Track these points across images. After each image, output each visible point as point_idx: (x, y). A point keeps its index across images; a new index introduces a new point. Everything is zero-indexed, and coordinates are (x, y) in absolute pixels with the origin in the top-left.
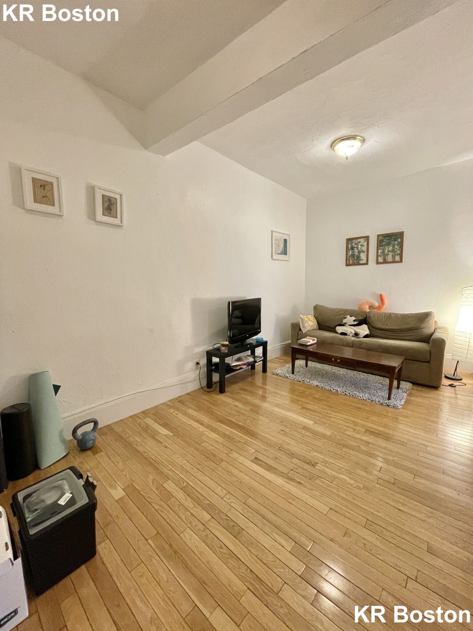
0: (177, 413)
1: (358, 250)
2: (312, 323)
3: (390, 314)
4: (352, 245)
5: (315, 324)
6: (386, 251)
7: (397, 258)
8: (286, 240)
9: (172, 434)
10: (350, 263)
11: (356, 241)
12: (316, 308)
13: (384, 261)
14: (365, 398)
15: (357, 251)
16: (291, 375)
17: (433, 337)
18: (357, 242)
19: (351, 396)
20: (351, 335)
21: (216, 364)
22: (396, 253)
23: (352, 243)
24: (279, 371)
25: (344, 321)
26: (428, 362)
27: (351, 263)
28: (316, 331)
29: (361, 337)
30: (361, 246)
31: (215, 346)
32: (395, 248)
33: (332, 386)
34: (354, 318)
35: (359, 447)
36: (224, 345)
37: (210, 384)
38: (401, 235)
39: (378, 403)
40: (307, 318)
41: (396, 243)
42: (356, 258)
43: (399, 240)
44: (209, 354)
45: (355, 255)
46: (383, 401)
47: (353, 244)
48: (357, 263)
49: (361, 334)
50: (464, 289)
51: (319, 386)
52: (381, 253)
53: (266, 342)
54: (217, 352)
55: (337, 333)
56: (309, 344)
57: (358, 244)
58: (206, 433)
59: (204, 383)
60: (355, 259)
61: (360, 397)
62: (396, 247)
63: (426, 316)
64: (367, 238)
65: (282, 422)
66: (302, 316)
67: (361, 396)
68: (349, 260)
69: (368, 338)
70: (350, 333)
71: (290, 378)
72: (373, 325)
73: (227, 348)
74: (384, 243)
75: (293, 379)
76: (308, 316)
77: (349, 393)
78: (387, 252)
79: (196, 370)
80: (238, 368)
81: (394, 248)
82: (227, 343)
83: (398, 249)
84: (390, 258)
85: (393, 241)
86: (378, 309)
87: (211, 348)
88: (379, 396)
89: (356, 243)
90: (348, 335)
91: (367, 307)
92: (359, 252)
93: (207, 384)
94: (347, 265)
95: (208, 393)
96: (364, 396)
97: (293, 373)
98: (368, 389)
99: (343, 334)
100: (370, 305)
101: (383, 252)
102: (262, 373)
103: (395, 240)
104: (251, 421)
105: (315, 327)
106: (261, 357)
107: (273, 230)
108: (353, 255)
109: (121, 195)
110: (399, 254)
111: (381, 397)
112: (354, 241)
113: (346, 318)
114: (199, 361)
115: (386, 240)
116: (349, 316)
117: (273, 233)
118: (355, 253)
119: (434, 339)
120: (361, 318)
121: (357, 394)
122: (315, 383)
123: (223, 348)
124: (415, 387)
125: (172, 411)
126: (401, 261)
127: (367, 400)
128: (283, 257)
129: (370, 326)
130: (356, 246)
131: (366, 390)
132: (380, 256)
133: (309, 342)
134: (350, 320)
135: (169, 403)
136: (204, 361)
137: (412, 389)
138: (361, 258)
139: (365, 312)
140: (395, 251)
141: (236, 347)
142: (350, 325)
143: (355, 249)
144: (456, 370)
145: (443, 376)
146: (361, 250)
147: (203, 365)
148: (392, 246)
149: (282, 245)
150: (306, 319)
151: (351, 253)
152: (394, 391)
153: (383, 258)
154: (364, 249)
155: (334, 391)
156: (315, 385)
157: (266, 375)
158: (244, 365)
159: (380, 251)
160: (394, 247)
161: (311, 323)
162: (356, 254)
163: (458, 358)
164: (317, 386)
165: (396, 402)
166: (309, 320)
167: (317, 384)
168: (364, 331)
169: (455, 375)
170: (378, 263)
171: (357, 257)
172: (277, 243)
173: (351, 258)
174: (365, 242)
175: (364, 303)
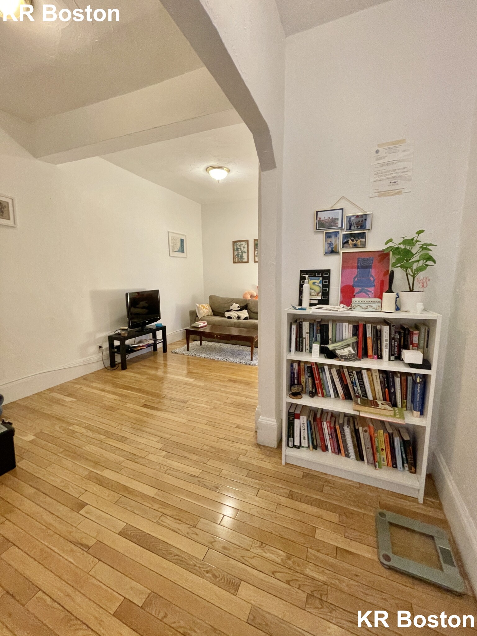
0: (81, 386)
2: (207, 310)
4: (237, 246)
5: (210, 311)
8: (183, 239)
9: (76, 400)
10: (236, 260)
12: (211, 298)
15: (241, 252)
16: (187, 352)
18: (240, 244)
20: (235, 318)
21: (118, 347)
23: (237, 245)
24: (177, 350)
25: (231, 307)
27: (237, 261)
28: (210, 317)
29: (242, 319)
30: (244, 247)
31: (117, 332)
33: (215, 356)
34: (238, 305)
35: (220, 389)
36: (123, 330)
37: (113, 364)
39: (244, 363)
40: (202, 306)
42: (240, 257)
44: (111, 339)
47: (238, 246)
48: (241, 261)
49: (242, 317)
52: (257, 254)
53: (165, 327)
54: (118, 336)
55: (225, 317)
56: (199, 326)
57: (241, 246)
58: (106, 396)
59: (108, 363)
64: (247, 241)
65: (170, 382)
66: (198, 305)
67: (234, 360)
68: (235, 259)
69: (247, 319)
70: (234, 316)
71: (185, 354)
72: (251, 310)
73: (127, 332)
75: (187, 355)
76: (204, 305)
77: (227, 360)
79: (99, 353)
80: (138, 349)
82: (126, 328)
86: (256, 298)
87: (113, 333)
90: (233, 318)
91: (249, 296)
92: (242, 253)
93: (110, 364)
94: (234, 262)
95: (111, 371)
97: (188, 350)
99: (229, 317)
100: (251, 295)
102: (162, 353)
104: (146, 385)
105: (210, 314)
106: (160, 340)
107: (169, 230)
108: (238, 255)
109: (12, 199)
111: (248, 360)
112: (238, 243)
113: (232, 305)
114: (103, 344)
116: (234, 304)
117: (170, 234)
121: (232, 360)
122: (203, 355)
123: (123, 332)
125: (76, 386)
127: (238, 363)
128: (180, 254)
130: (239, 248)
132: (257, 256)
133: (200, 324)
134: (235, 306)
135: (74, 381)
136: (106, 345)
138: (244, 257)
139: (246, 300)
141: (136, 331)
142: (235, 311)
143: (239, 250)
146: (243, 251)
147: (106, 349)
149: (179, 244)
150: (201, 307)
154: (246, 250)
155: (216, 359)
156: (203, 357)
157: (167, 355)
158: (144, 346)
159: (256, 252)
161: (205, 310)
162: (240, 254)
164: (205, 357)
165: (256, 362)
166: (204, 307)
168: (245, 315)
170: (255, 261)
172: (174, 242)
173: (236, 257)
174: (246, 244)
175: (247, 293)
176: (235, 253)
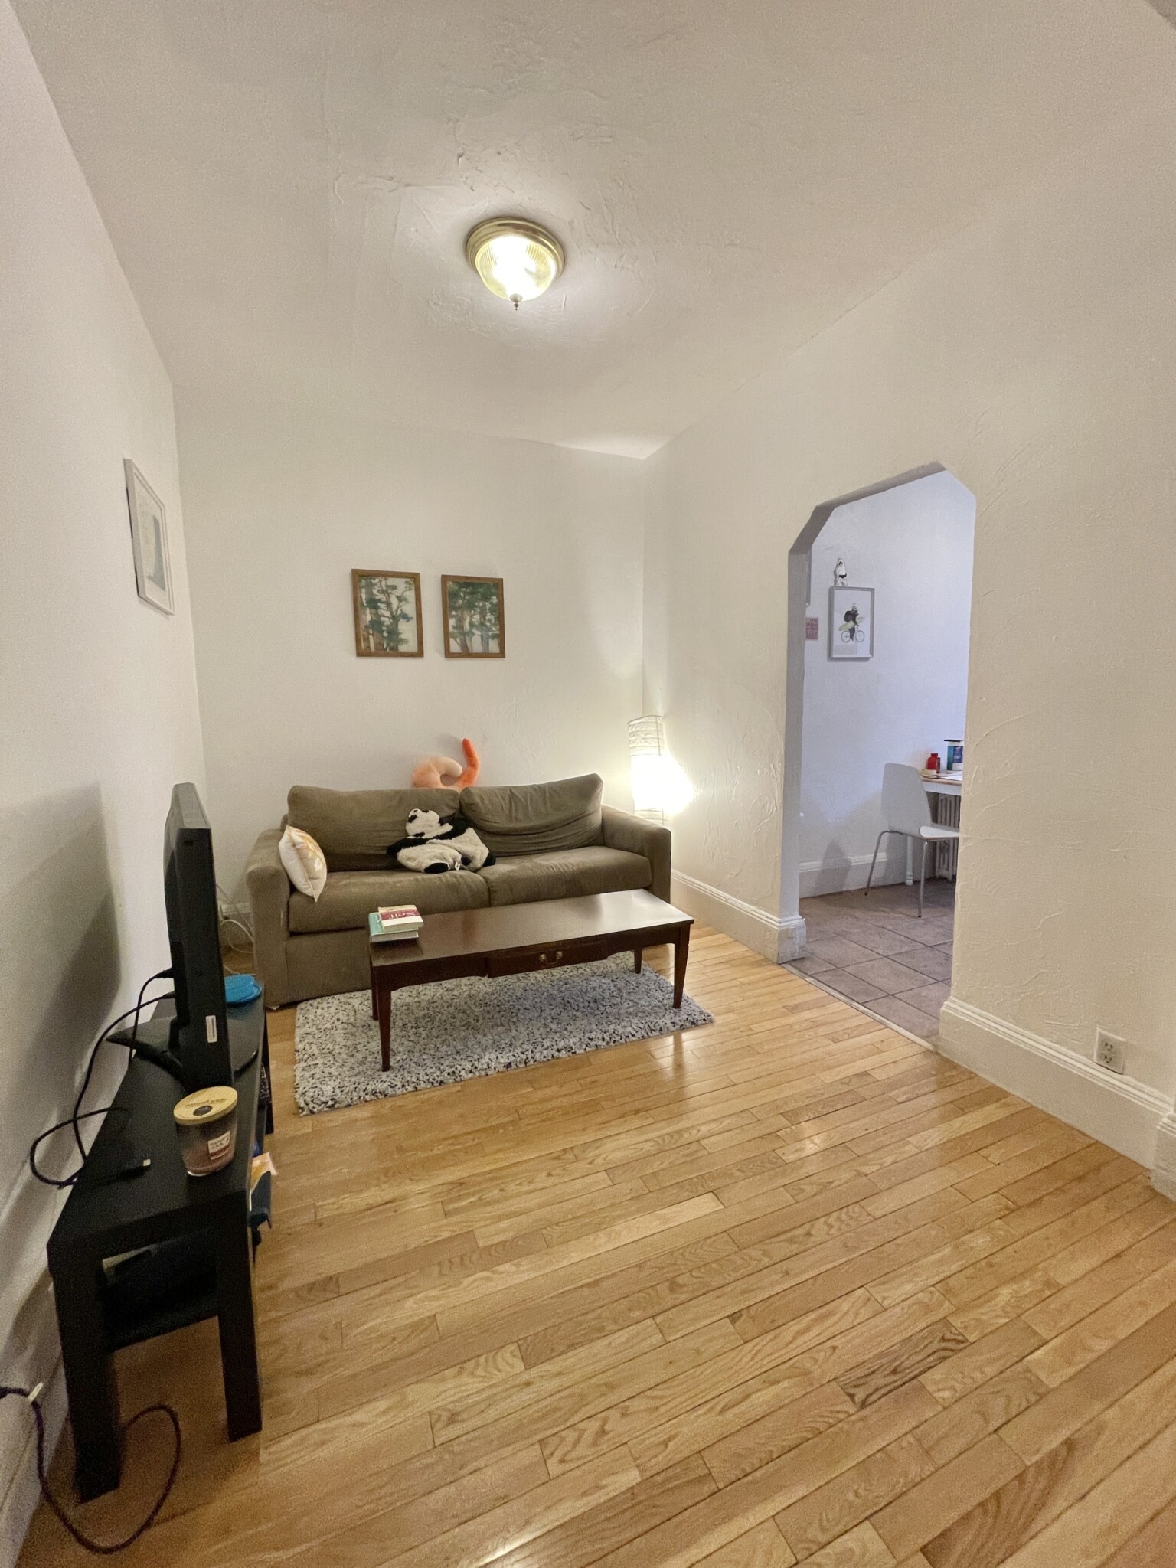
1: (391, 613)
3: (510, 789)
4: (370, 593)
6: (467, 625)
7: (494, 646)
8: (158, 522)
10: (369, 647)
11: (383, 583)
13: (462, 649)
15: (388, 614)
16: (386, 1078)
18: (387, 586)
19: (612, 1044)
20: (457, 865)
22: (490, 633)
23: (371, 586)
27: (373, 648)
29: (480, 866)
30: (400, 599)
32: (487, 618)
34: (435, 815)
38: (496, 587)
39: (672, 1028)
41: (488, 605)
42: (385, 634)
45: (381, 624)
46: (678, 1018)
47: (375, 591)
48: (392, 649)
49: (478, 857)
51: (514, 1066)
52: (454, 628)
57: (389, 594)
60: (383, 638)
61: (633, 1035)
62: (489, 616)
64: (414, 579)
68: (367, 640)
70: (451, 861)
74: (460, 602)
77: (604, 1039)
78: (468, 627)
81: (485, 619)
83: (493, 622)
85: (479, 599)
88: (654, 1009)
89: (384, 587)
90: (449, 867)
91: (437, 777)
92: (395, 618)
94: (361, 653)
96: (636, 1027)
97: (386, 1065)
98: (606, 1003)
99: (434, 869)
100: (443, 772)
101: (459, 626)
103: (486, 598)
107: (126, 456)
108: (376, 624)
110: (497, 635)
111: (660, 1010)
112: (377, 580)
113: (414, 817)
115: (465, 593)
116: (420, 811)
118: (382, 619)
121: (620, 1031)
122: (494, 1060)
126: (502, 654)
130: (383, 598)
131: (611, 1010)
132: (453, 636)
134: (427, 822)
138: (402, 636)
140: (486, 626)
142: (439, 838)
143: (382, 606)
146: (399, 612)
148: (480, 613)
151: (369, 618)
153: (461, 640)
154: (409, 609)
155: (564, 1054)
159: (452, 622)
160: (483, 617)
162: (387, 621)
164: (508, 1066)
165: (693, 1005)
168: (478, 849)
170: (449, 654)
171: (388, 632)
173: (371, 632)
174: (410, 589)
176: (363, 617)
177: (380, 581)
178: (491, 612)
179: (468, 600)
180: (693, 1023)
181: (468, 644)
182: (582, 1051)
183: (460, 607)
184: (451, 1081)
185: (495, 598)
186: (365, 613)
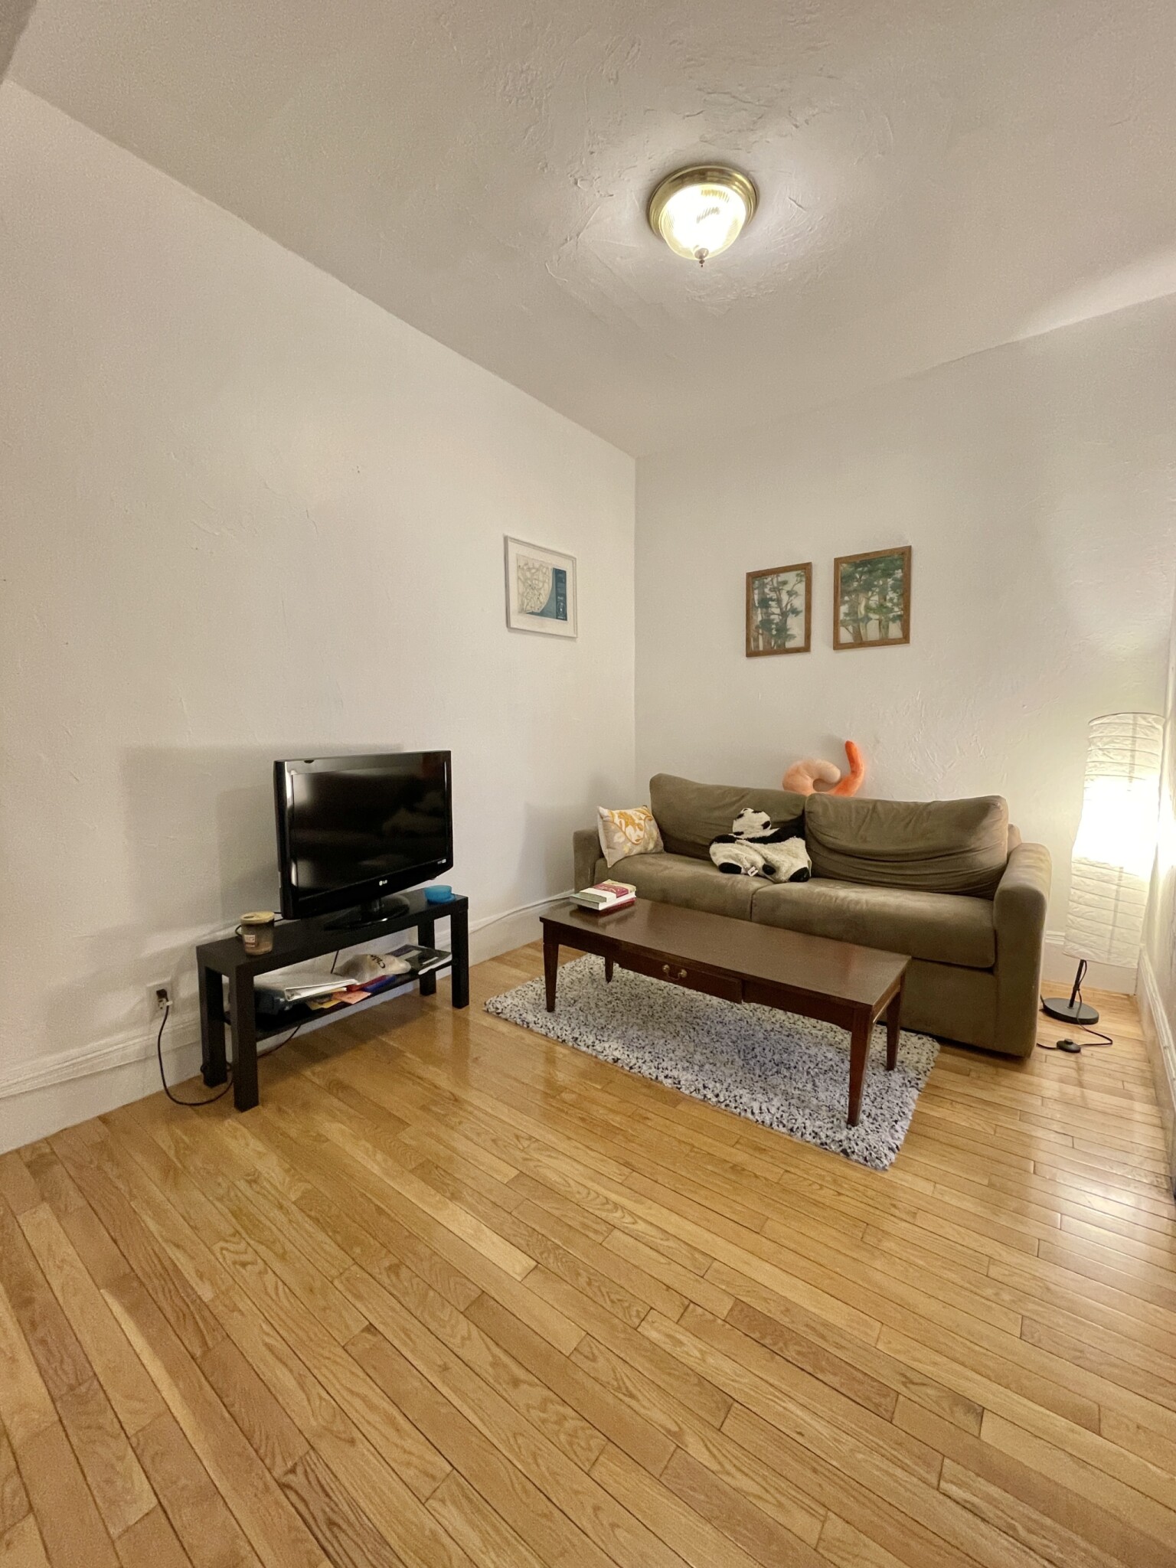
1: (781, 609)
2: (641, 834)
3: (876, 801)
4: (762, 593)
5: (651, 836)
6: (862, 610)
7: (895, 630)
8: (564, 572)
10: (758, 647)
11: (775, 581)
12: (658, 785)
13: (855, 638)
14: (767, 1118)
15: (777, 611)
16: (543, 1017)
17: (1006, 883)
18: (778, 583)
19: (723, 1106)
20: (752, 871)
22: (891, 615)
23: (764, 585)
24: (507, 1001)
25: (737, 826)
26: (990, 970)
27: (761, 648)
28: (649, 859)
29: (784, 878)
30: (790, 593)
32: (888, 598)
33: (664, 1065)
34: (764, 817)
36: (258, 926)
37: (213, 1070)
38: (902, 558)
39: (809, 1138)
40: (621, 815)
41: (890, 581)
42: (774, 632)
43: (899, 574)
44: (212, 961)
45: (770, 622)
46: (830, 1133)
47: (767, 590)
48: (779, 646)
49: (783, 869)
50: (1096, 722)
51: (620, 1064)
52: (846, 615)
53: (467, 901)
54: (235, 953)
56: (602, 907)
57: (779, 590)
60: (772, 636)
61: (753, 1113)
62: (891, 595)
63: (982, 810)
64: (805, 570)
66: (605, 812)
67: (756, 1106)
68: (756, 640)
69: (805, 880)
70: (748, 865)
71: (536, 1028)
72: (820, 837)
73: (270, 934)
74: (855, 584)
75: (543, 1031)
76: (630, 812)
77: (717, 1096)
78: (863, 612)
79: (151, 1019)
80: (327, 1006)
81: (885, 600)
82: (274, 915)
83: (895, 601)
84: (872, 631)
85: (881, 577)
86: (840, 789)
88: (819, 1107)
89: (775, 585)
90: (743, 871)
91: (809, 782)
92: (784, 615)
93: (204, 1070)
94: (751, 654)
95: (190, 1111)
96: (764, 1107)
97: (551, 1008)
98: (785, 1072)
99: (730, 869)
100: (816, 777)
101: (853, 612)
102: (449, 1008)
103: (888, 574)
105: (651, 846)
106: (447, 955)
107: (509, 534)
110: (900, 617)
111: (824, 1113)
112: (770, 579)
113: (741, 816)
114: (174, 983)
115: (861, 573)
116: (750, 810)
117: (514, 549)
118: (772, 617)
119: (1005, 892)
120: (787, 817)
121: (744, 1100)
122: (612, 1049)
123: (255, 936)
124: (949, 1059)
126: (905, 639)
127: (775, 1125)
128: (552, 625)
129: (812, 841)
130: (773, 595)
131: (776, 1080)
132: (844, 624)
133: (604, 900)
134: (753, 822)
137: (938, 1065)
138: (788, 633)
139: (800, 798)
140: (886, 607)
142: (752, 840)
143: (773, 604)
144: (1077, 987)
145: (1040, 1005)
146: (789, 607)
147: (187, 999)
148: (879, 593)
149: (547, 586)
150: (617, 820)
151: (759, 618)
152: (874, 1079)
153: (854, 629)
154: (799, 603)
155: (668, 1082)
156: (610, 1059)
157: (467, 1016)
158: (362, 989)
159: (844, 609)
160: (884, 597)
161: (633, 833)
162: (776, 618)
163: (1083, 950)
164: (616, 1060)
165: (876, 1136)
166: (629, 821)
167: (617, 1054)
168: (794, 861)
169: (1076, 1005)
170: (838, 646)
171: (777, 630)
172: (526, 579)
173: (761, 631)
174: (801, 581)
175: (802, 770)
176: (754, 617)
177: (772, 580)
178: (894, 589)
179: (865, 581)
180: (844, 1151)
181: (862, 632)
182: (687, 1092)
183: (855, 590)
184: (570, 1044)
185: (900, 571)
186: (756, 614)
